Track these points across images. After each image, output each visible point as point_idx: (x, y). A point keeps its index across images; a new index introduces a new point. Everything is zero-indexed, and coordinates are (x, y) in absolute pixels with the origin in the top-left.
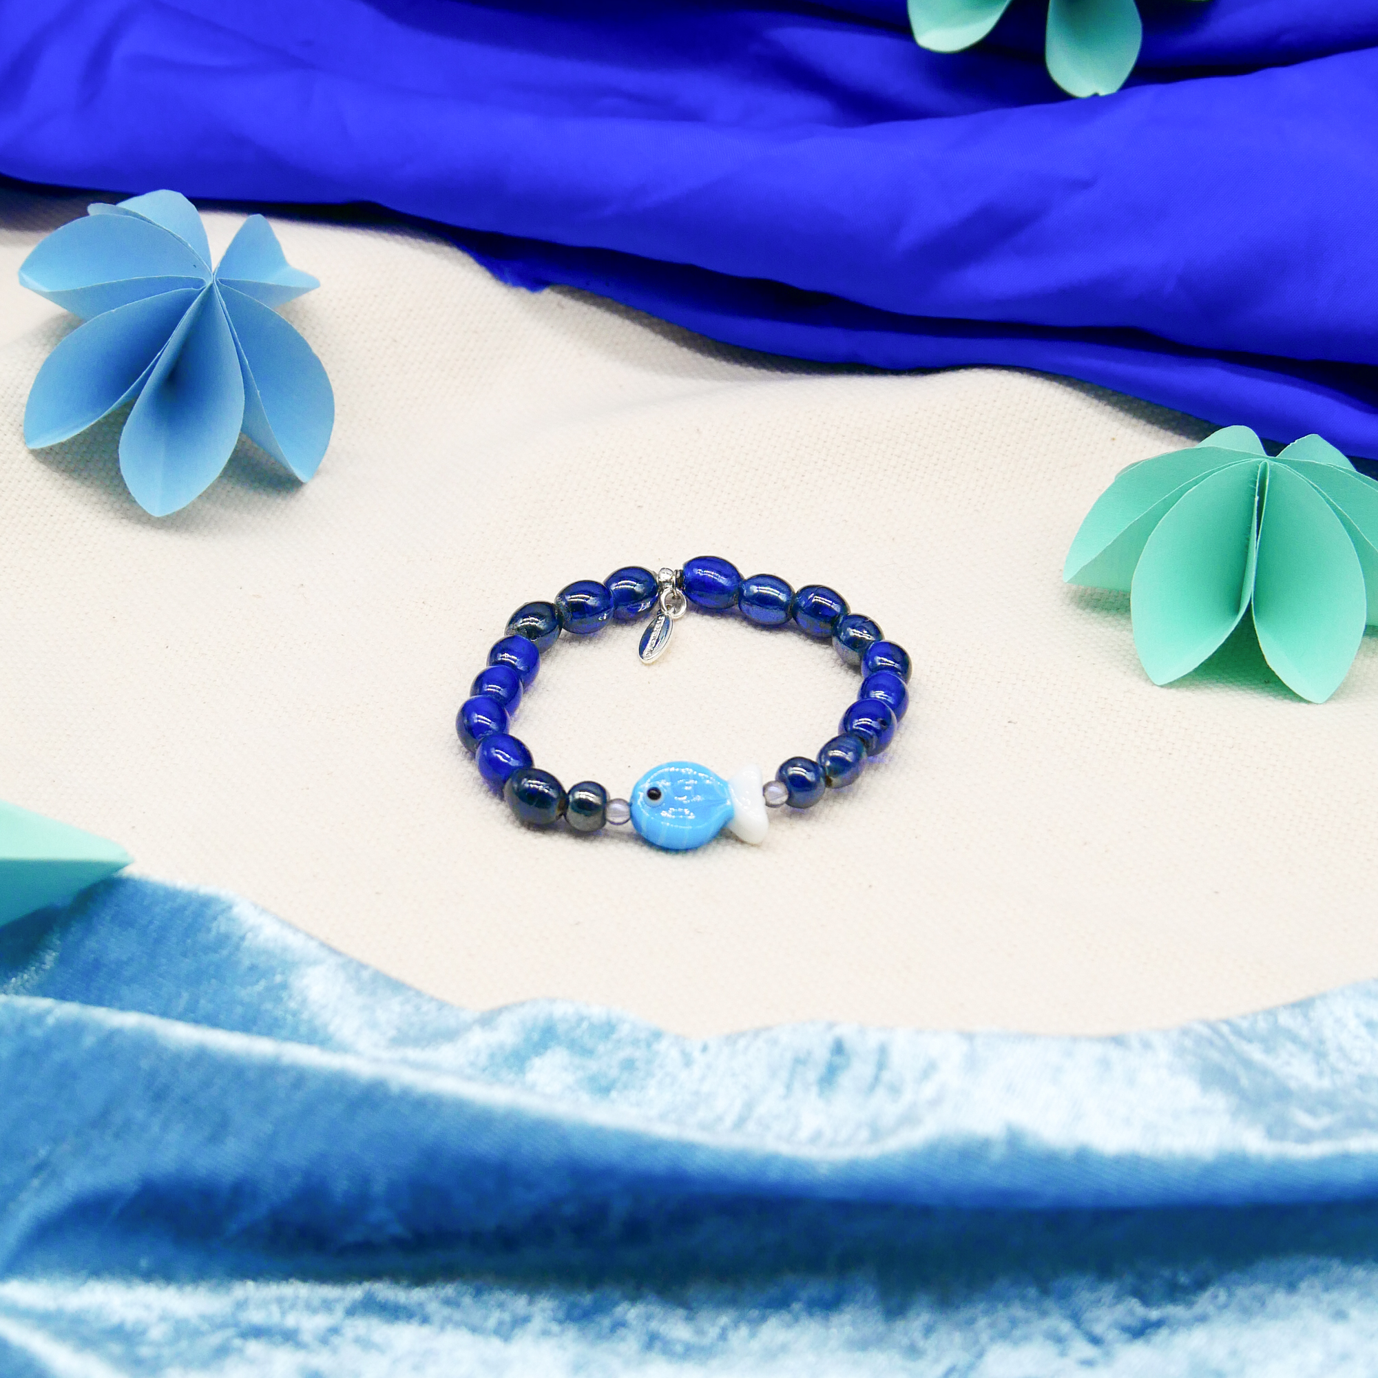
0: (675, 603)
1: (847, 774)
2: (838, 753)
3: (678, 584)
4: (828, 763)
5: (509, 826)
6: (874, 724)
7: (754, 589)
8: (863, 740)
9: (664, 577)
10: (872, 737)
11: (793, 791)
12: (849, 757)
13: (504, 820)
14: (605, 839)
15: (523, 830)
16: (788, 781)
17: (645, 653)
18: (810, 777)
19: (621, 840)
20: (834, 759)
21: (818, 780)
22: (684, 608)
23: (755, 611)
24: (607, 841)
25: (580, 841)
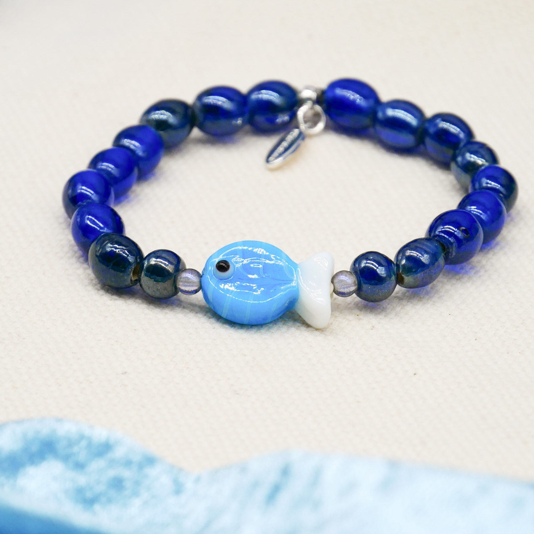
0: (314, 120)
1: (420, 275)
2: (414, 254)
3: (319, 101)
4: (404, 262)
5: (90, 288)
6: (458, 233)
7: (391, 112)
8: (442, 245)
9: (307, 94)
10: (451, 244)
11: (362, 282)
12: (425, 258)
13: (86, 282)
14: (177, 308)
15: (102, 292)
16: (359, 272)
17: (271, 158)
18: (381, 271)
19: (192, 310)
20: (410, 258)
21: (389, 276)
22: (321, 125)
23: (387, 133)
24: (178, 310)
25: (152, 307)
